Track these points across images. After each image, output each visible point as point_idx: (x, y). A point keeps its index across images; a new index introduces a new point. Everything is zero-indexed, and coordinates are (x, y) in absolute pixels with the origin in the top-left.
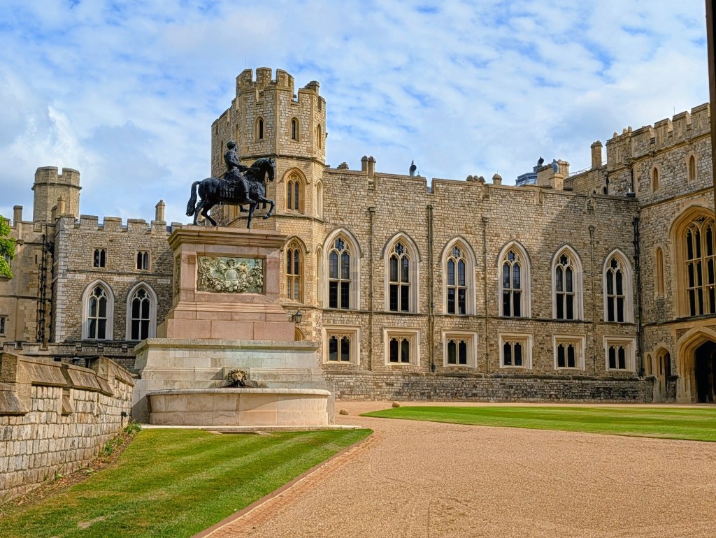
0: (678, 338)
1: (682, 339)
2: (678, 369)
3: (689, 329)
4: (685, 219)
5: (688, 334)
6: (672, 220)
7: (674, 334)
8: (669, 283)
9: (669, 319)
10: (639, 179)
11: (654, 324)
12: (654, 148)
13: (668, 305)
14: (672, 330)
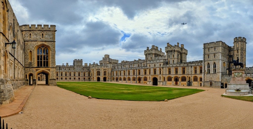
0: (36, 71)
1: (37, 71)
2: (36, 78)
3: (40, 69)
4: (39, 46)
5: (39, 70)
6: (35, 45)
7: (35, 70)
8: (34, 59)
9: (33, 67)
10: (24, 35)
11: (29, 68)
12: (30, 29)
13: (33, 64)
14: (34, 69)
